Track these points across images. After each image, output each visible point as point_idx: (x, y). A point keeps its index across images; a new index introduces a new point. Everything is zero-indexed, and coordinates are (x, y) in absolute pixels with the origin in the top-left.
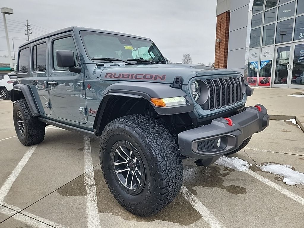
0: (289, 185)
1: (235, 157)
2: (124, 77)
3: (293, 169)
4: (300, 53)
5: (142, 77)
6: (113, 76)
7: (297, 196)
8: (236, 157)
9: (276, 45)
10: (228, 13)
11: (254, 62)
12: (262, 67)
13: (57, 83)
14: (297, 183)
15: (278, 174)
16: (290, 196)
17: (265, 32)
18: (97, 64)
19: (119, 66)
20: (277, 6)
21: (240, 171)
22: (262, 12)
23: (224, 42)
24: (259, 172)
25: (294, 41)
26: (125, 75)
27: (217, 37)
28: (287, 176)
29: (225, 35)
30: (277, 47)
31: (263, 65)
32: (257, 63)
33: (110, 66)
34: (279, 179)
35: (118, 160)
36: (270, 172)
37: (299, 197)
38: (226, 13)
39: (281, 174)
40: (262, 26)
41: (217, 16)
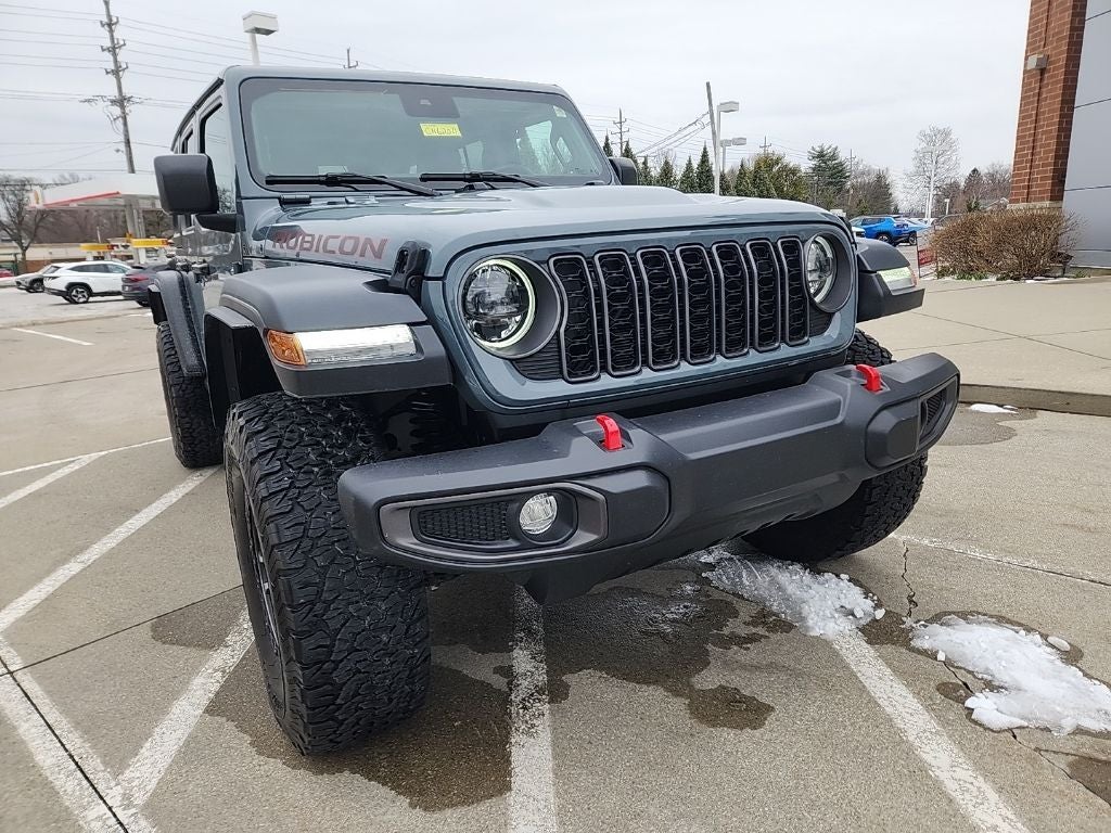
0: (980, 725)
1: (838, 576)
2: (305, 246)
3: (1072, 656)
5: (337, 245)
6: (285, 244)
7: (981, 779)
8: (842, 576)
14: (1026, 724)
15: (971, 669)
16: (944, 776)
18: (279, 198)
19: (347, 202)
21: (812, 634)
23: (1061, 67)
24: (890, 649)
27: (1031, 48)
28: (1006, 685)
29: (1066, 33)
33: (329, 203)
34: (958, 692)
36: (942, 657)
37: (986, 787)
39: (987, 671)
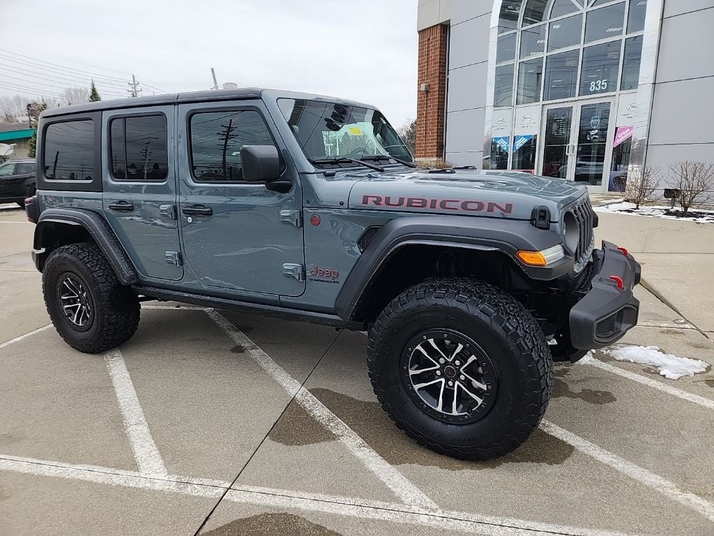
0: (672, 379)
2: (414, 204)
3: (663, 351)
4: (592, 121)
5: (458, 205)
6: (383, 202)
7: (693, 395)
9: (544, 102)
10: (445, 28)
11: (500, 138)
12: (517, 148)
13: (212, 210)
14: (680, 374)
15: (644, 363)
16: (684, 397)
17: (523, 76)
18: (324, 173)
20: (546, 20)
22: (515, 31)
23: (436, 91)
24: (612, 362)
25: (580, 98)
26: (414, 201)
27: (421, 80)
28: (661, 365)
29: (437, 75)
30: (546, 109)
31: (519, 144)
32: (506, 139)
34: (652, 371)
35: (417, 366)
36: (632, 361)
37: (697, 396)
38: (439, 27)
39: (649, 362)
40: (516, 61)
41: (419, 32)
